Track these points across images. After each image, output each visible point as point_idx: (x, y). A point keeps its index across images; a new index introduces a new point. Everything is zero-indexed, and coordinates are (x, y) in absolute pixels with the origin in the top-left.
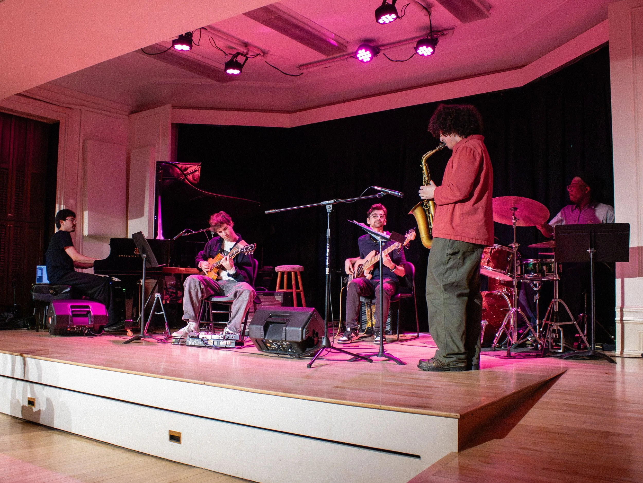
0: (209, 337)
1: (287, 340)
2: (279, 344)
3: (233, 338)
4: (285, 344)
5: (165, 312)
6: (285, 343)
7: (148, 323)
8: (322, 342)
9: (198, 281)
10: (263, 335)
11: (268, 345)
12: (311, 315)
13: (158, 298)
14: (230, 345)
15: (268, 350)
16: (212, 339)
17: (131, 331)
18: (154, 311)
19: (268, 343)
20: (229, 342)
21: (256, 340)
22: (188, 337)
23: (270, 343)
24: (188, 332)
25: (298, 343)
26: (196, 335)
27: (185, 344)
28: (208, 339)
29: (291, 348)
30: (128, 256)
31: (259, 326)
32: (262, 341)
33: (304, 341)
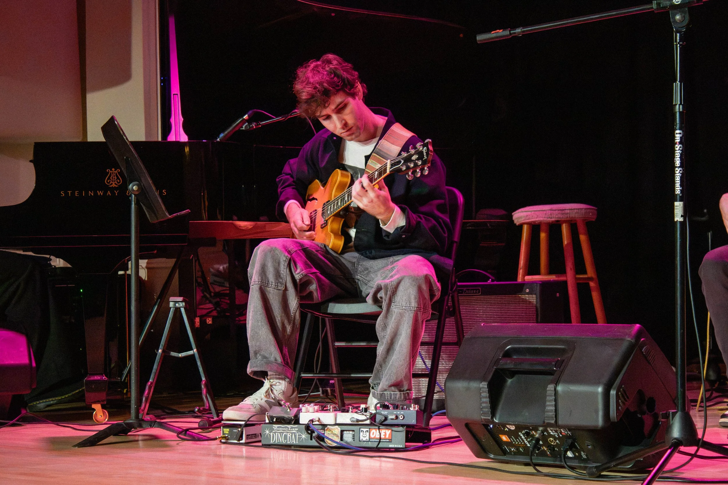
0: (327, 418)
1: (560, 422)
2: (537, 436)
3: (400, 421)
4: (553, 436)
5: (198, 350)
6: (556, 431)
7: (152, 383)
8: (668, 428)
9: (283, 258)
10: (488, 410)
11: (504, 438)
12: (631, 348)
13: (177, 310)
14: (390, 441)
15: (505, 453)
16: (336, 424)
17: (103, 407)
18: (169, 347)
19: (505, 433)
20: (388, 432)
21: (467, 425)
22: (267, 421)
23: (509, 433)
24: (266, 406)
25: (593, 432)
26: (290, 413)
27: (260, 441)
28: (324, 426)
29: (572, 448)
30: (87, 193)
31: (474, 385)
32: (486, 426)
33: (613, 423)
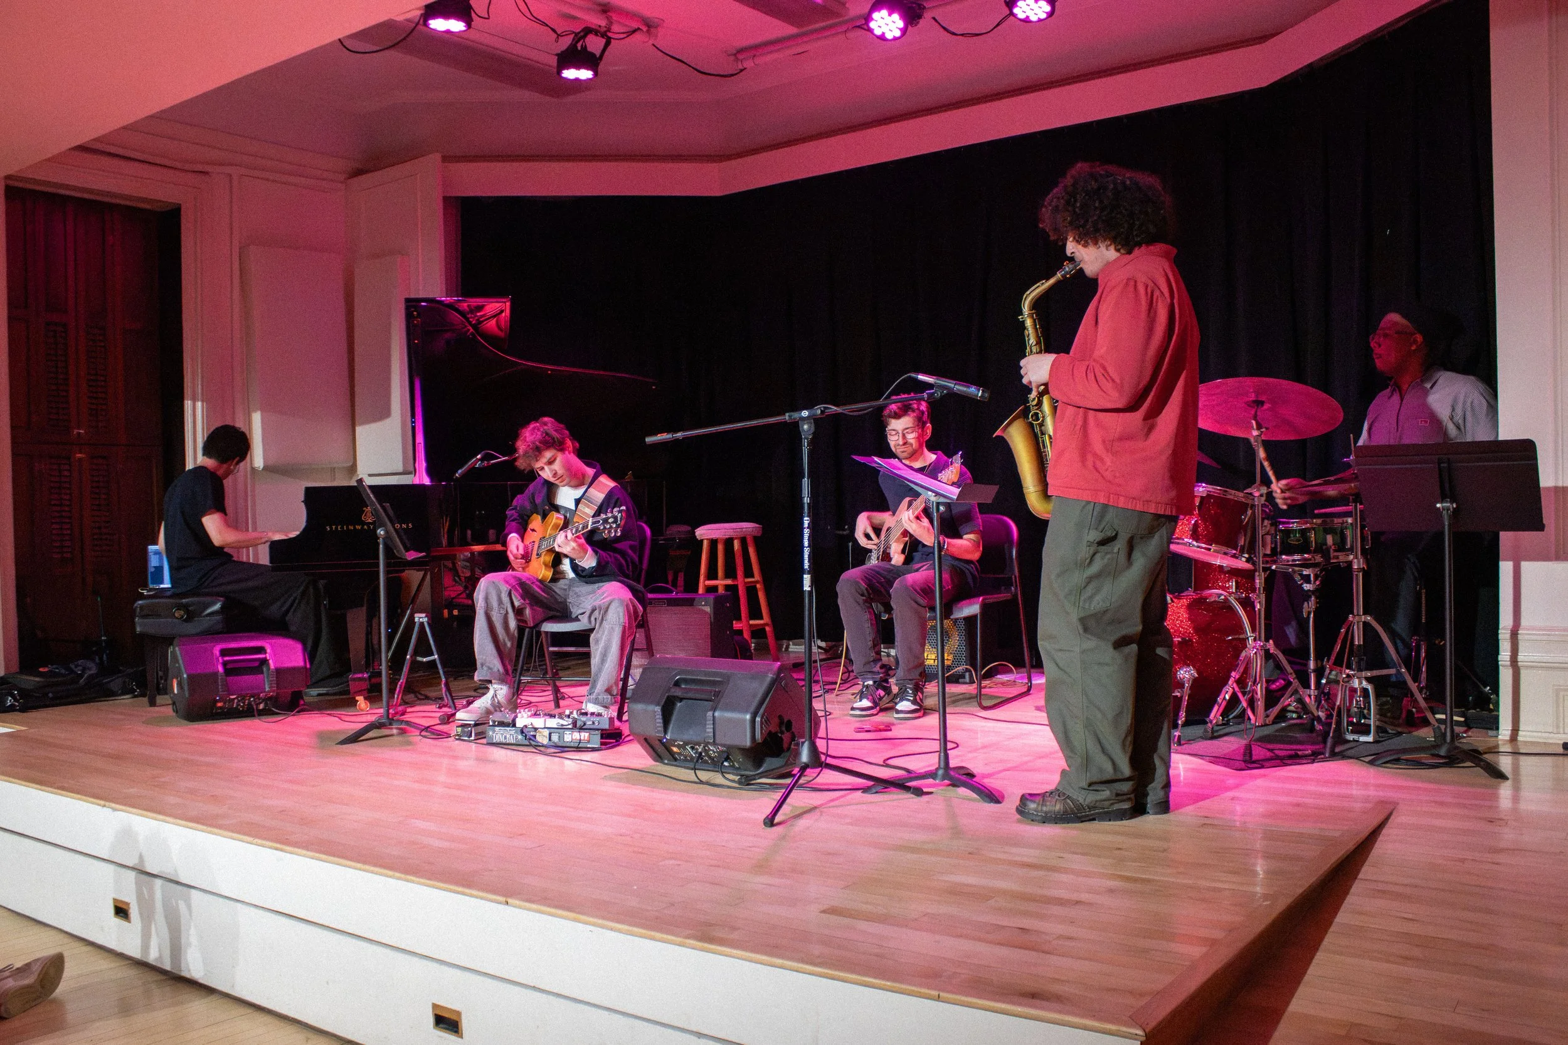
0: (538, 722)
1: (718, 741)
2: (700, 749)
3: (596, 726)
4: (713, 751)
5: (439, 656)
6: (715, 747)
7: (401, 686)
8: (799, 753)
9: (504, 589)
10: (661, 727)
11: (675, 749)
12: (773, 682)
13: (422, 625)
14: (588, 742)
15: (676, 760)
16: (545, 728)
17: (365, 698)
18: (416, 653)
19: (675, 746)
20: (587, 734)
21: (646, 739)
23: (679, 746)
24: (492, 709)
25: (743, 750)
27: (485, 740)
28: (536, 729)
29: (727, 759)
30: (348, 527)
31: (651, 708)
32: (660, 739)
33: (758, 743)
